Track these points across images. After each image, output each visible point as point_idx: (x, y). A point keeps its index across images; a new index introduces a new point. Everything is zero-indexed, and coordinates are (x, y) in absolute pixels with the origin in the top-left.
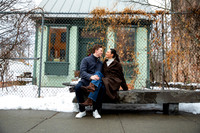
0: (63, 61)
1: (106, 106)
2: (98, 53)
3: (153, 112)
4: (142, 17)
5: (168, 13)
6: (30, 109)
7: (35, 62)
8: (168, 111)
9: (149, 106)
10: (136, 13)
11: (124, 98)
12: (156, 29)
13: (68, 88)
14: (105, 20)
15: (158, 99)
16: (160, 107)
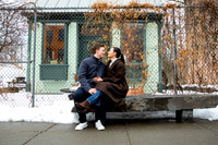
0: (61, 64)
1: (111, 115)
2: (100, 53)
3: (165, 120)
4: (150, 11)
5: (179, 7)
6: (23, 121)
7: (29, 65)
8: (182, 119)
9: (161, 114)
10: (143, 7)
11: (131, 106)
12: (167, 25)
13: (66, 95)
14: (108, 15)
15: (169, 106)
16: (173, 114)
